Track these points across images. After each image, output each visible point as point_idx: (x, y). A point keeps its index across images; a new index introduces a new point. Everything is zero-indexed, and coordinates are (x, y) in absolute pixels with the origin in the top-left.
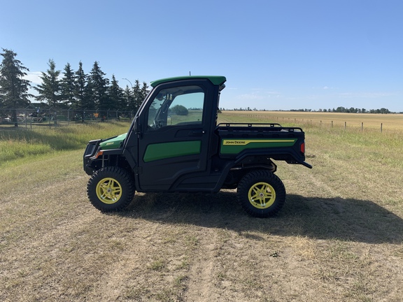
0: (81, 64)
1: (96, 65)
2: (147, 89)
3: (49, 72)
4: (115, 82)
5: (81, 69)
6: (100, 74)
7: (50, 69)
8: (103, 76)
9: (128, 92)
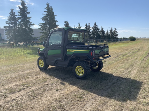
0: (89, 23)
1: (95, 23)
2: (116, 31)
3: (78, 27)
4: (102, 29)
5: (89, 25)
6: (96, 26)
7: (78, 26)
8: (97, 27)
9: (107, 32)
